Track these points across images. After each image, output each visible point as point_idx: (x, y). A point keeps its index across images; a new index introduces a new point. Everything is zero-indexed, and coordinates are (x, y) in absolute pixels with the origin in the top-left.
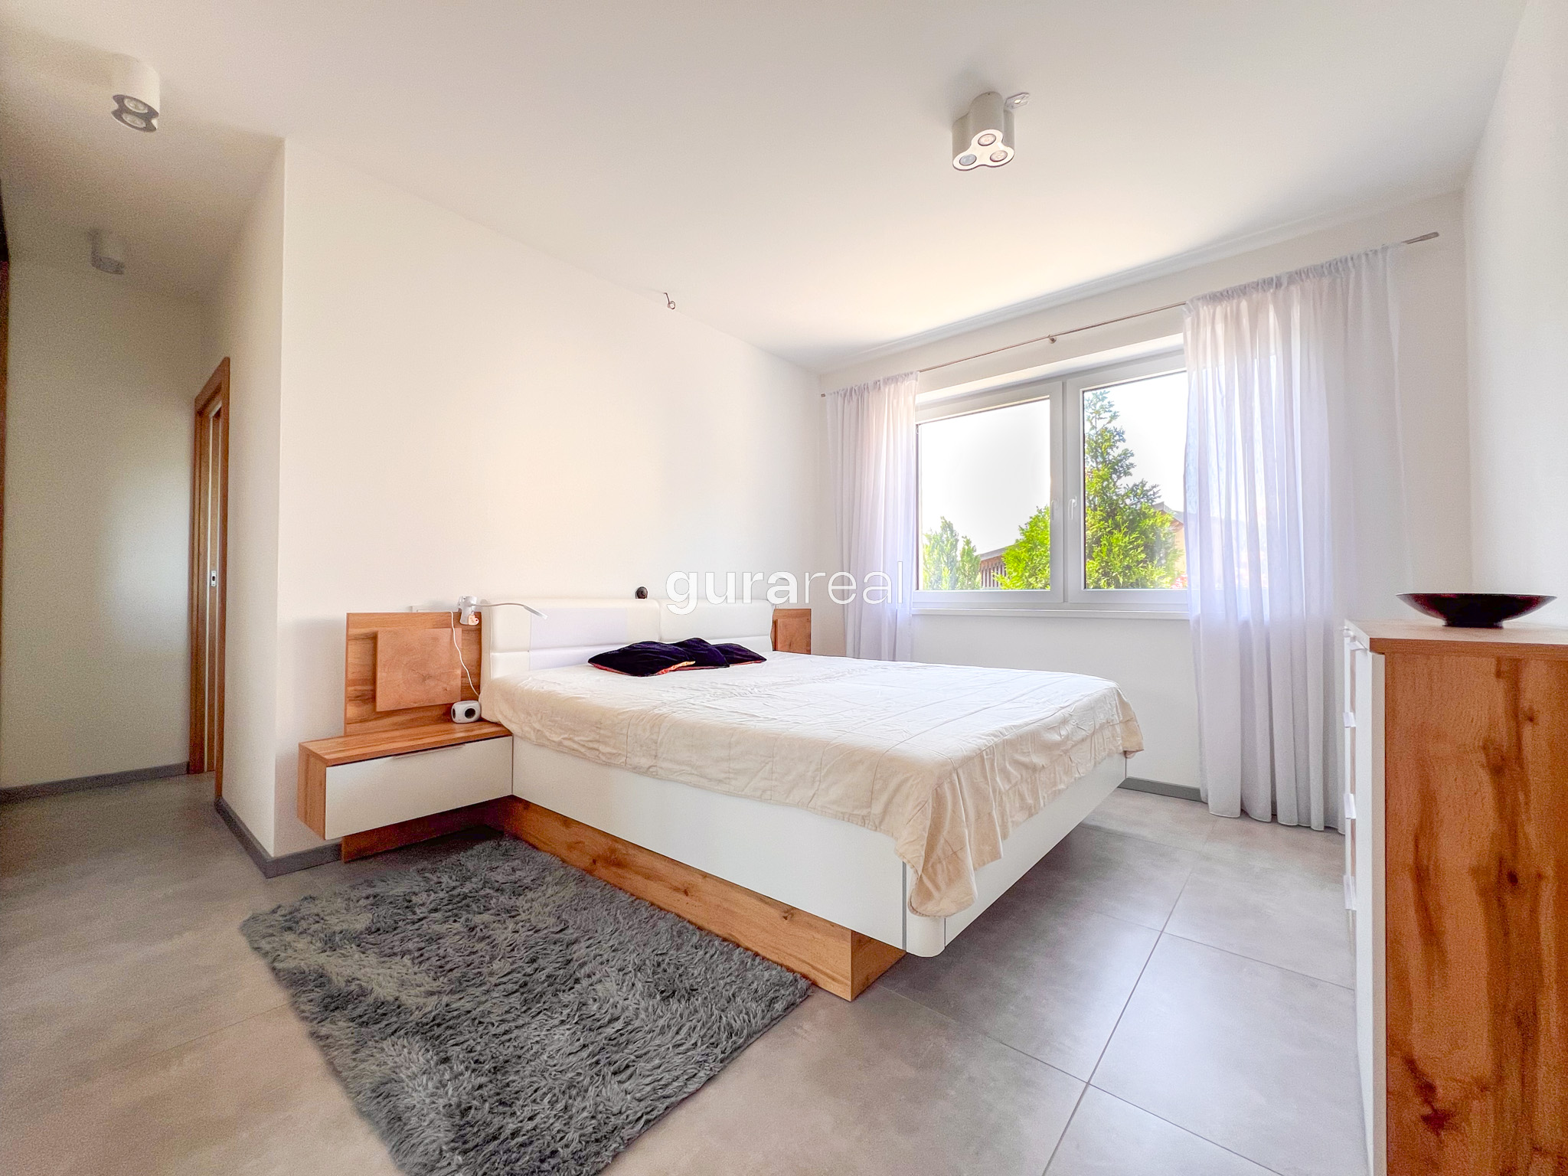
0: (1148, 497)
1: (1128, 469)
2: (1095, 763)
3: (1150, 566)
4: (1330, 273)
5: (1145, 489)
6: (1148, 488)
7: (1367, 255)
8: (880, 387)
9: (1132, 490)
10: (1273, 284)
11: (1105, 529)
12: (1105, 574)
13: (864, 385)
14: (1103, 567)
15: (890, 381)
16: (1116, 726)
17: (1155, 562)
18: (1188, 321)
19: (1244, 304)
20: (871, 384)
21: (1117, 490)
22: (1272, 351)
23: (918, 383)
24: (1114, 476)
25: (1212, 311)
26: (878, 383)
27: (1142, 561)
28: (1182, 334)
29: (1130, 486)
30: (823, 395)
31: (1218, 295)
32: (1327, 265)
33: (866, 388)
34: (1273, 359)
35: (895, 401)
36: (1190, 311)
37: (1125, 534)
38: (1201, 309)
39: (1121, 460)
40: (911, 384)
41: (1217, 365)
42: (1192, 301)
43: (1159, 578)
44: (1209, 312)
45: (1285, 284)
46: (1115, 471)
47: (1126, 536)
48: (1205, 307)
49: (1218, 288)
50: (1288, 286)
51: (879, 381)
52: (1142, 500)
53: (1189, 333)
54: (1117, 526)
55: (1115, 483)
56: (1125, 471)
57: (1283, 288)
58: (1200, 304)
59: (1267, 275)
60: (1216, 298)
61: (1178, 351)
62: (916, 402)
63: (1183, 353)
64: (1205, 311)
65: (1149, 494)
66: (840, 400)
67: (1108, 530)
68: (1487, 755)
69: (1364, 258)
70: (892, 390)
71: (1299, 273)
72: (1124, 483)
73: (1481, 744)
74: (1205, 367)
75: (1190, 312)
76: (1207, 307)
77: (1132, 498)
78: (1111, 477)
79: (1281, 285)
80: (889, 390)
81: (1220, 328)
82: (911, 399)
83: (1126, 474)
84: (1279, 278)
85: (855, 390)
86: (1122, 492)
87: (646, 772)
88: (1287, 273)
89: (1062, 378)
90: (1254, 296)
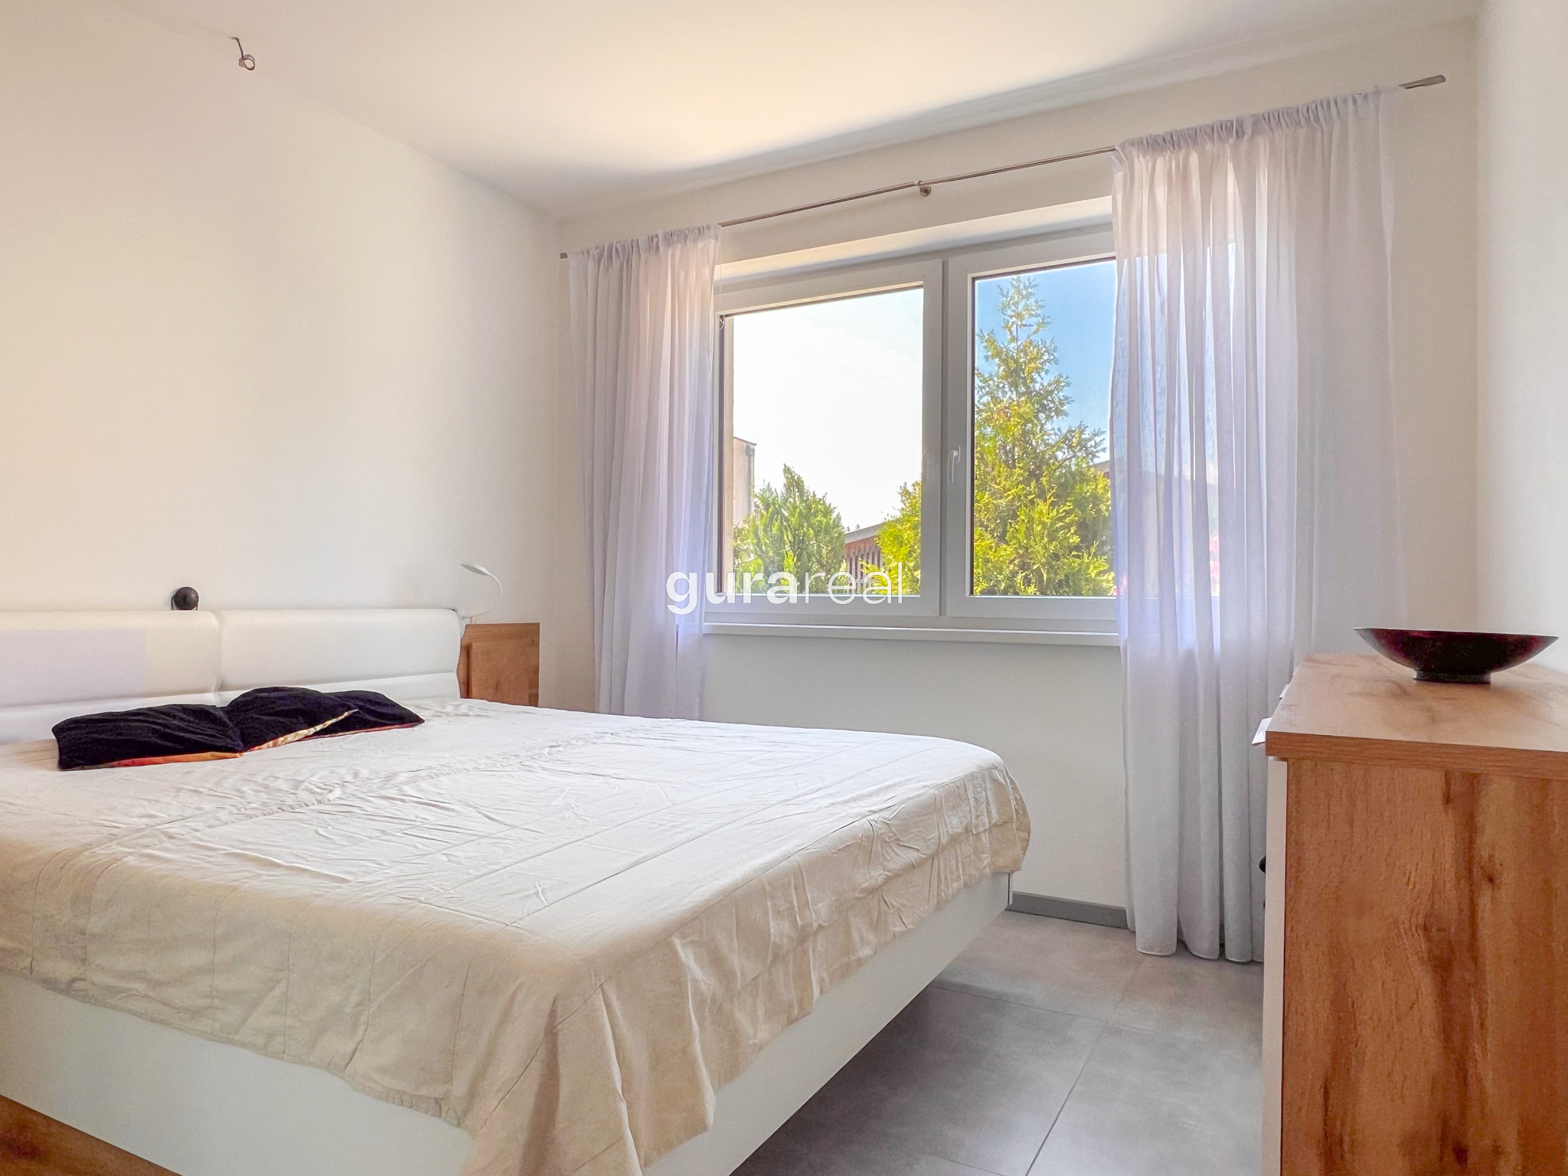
0: (1087, 448)
1: (1062, 405)
2: (938, 903)
3: (1086, 556)
4: (1308, 120)
5: (1083, 436)
6: (1087, 436)
7: (1355, 100)
8: (658, 247)
9: (1066, 438)
10: (1231, 130)
11: (1026, 496)
12: (1023, 567)
13: (632, 241)
14: (1020, 556)
15: (675, 238)
16: (983, 836)
17: (1093, 550)
18: (1119, 176)
19: (1194, 158)
20: (643, 240)
21: (1046, 437)
22: (1231, 235)
23: (719, 244)
24: (1042, 416)
25: (1150, 164)
26: (655, 240)
27: (1077, 548)
28: (1111, 196)
29: (1064, 431)
30: (564, 256)
31: (1160, 140)
32: (1305, 109)
33: (634, 245)
34: (1231, 247)
35: (682, 274)
36: (1121, 161)
37: (1053, 504)
38: (1136, 160)
39: (1052, 392)
40: (710, 246)
41: (1157, 253)
42: (1123, 145)
43: (1099, 574)
44: (1146, 163)
45: (1249, 131)
46: (1044, 408)
47: (1053, 510)
48: (1141, 158)
49: (1159, 129)
50: (1252, 136)
51: (657, 236)
52: (1080, 454)
53: (1119, 197)
54: (1042, 495)
55: (1042, 425)
56: (1057, 409)
57: (1246, 137)
58: (1134, 153)
59: (1224, 116)
60: (1156, 145)
61: (1103, 226)
62: (716, 277)
63: (1111, 229)
64: (1141, 164)
65: (1089, 444)
66: (591, 266)
67: (1030, 497)
68: (1429, 940)
69: (1350, 102)
70: (678, 253)
71: (1268, 118)
72: (1055, 427)
73: (1421, 920)
74: (1139, 254)
75: (1121, 163)
76: (1144, 157)
77: (1066, 451)
78: (1036, 417)
79: (1244, 134)
80: (672, 255)
81: (1161, 192)
82: (707, 271)
83: (1059, 412)
84: (1241, 123)
85: (616, 248)
86: (1052, 439)
87: (68, 988)
88: (1253, 116)
89: (943, 253)
90: (1208, 147)
